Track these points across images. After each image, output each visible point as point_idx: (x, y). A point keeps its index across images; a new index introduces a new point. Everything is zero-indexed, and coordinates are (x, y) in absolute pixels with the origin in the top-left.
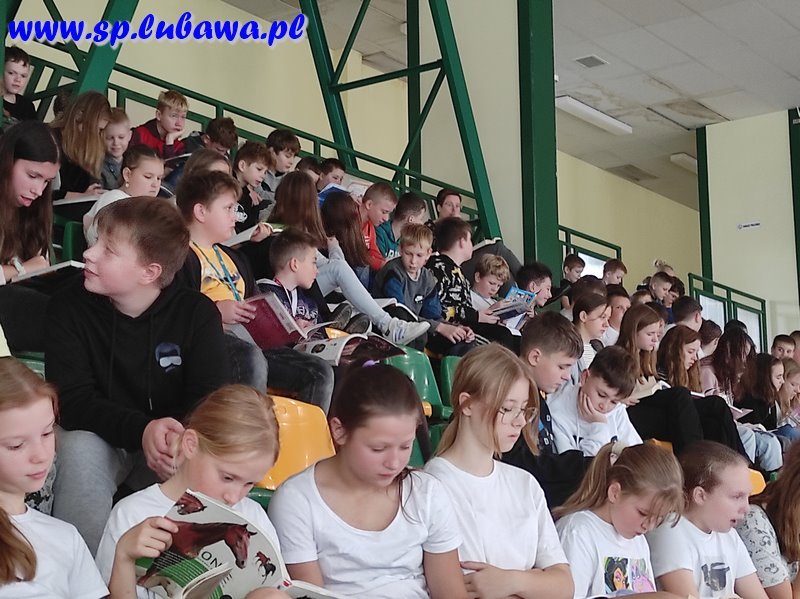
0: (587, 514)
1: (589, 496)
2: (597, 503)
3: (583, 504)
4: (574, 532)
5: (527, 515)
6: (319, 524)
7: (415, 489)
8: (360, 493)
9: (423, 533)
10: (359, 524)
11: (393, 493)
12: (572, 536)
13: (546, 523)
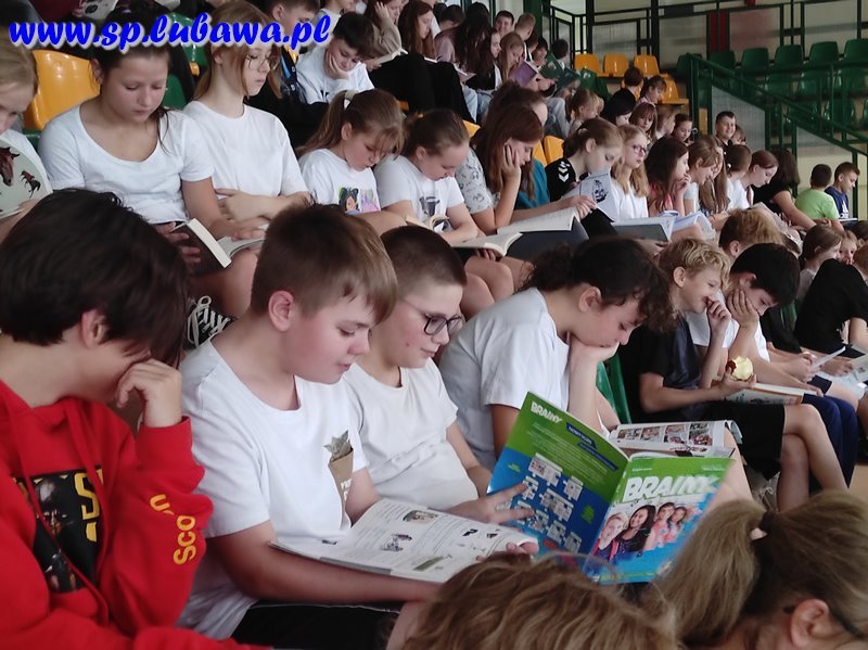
0: (325, 151)
1: (326, 135)
2: (333, 142)
3: (320, 144)
4: (313, 167)
5: (273, 151)
6: (85, 156)
7: (171, 126)
8: (121, 129)
9: (180, 164)
10: (122, 156)
11: (151, 129)
12: (311, 170)
13: (290, 157)
